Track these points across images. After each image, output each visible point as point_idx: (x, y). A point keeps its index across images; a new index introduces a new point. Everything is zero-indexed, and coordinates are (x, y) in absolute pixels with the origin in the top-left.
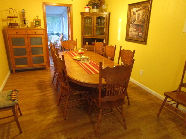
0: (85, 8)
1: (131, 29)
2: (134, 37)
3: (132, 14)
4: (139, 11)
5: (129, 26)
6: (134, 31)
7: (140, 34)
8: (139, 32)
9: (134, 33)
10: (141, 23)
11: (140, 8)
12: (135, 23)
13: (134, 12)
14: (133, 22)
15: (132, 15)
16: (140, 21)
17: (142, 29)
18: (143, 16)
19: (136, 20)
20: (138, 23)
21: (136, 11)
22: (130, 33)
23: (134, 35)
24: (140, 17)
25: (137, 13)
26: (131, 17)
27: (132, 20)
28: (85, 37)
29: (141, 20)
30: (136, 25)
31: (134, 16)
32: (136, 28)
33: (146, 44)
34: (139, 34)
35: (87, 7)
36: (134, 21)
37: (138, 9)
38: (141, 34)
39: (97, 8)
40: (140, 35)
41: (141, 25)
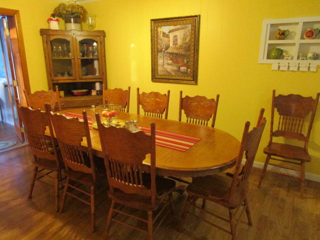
0: (50, 20)
1: (160, 61)
2: (170, 74)
3: (162, 35)
4: (175, 31)
5: (158, 55)
6: (168, 64)
7: (182, 68)
8: (179, 65)
9: (169, 68)
10: (181, 52)
11: (178, 27)
12: (170, 50)
13: (164, 33)
14: (163, 50)
15: (162, 37)
16: (180, 48)
17: (185, 61)
18: (184, 39)
19: (171, 45)
20: (175, 51)
21: (168, 31)
22: (160, 68)
23: (169, 71)
24: (180, 42)
25: (171, 35)
26: (159, 41)
27: (161, 47)
28: (58, 80)
29: (181, 46)
30: (171, 54)
31: (166, 39)
32: (171, 59)
33: (196, 84)
34: (179, 69)
35: (54, 19)
36: (167, 48)
37: (172, 28)
38: (186, 68)
39: (75, 22)
40: (182, 71)
41: (183, 55)
